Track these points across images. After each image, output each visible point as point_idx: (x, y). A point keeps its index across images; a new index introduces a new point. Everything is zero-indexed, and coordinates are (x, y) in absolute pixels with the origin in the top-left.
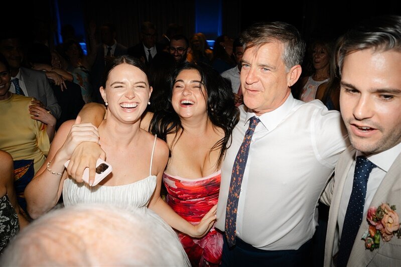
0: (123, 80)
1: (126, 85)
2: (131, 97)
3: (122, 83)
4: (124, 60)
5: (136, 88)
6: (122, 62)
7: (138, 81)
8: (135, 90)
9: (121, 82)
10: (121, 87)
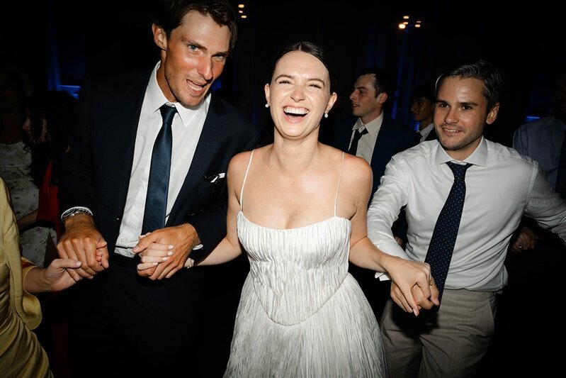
0: (293, 74)
1: (295, 82)
2: (297, 97)
3: (290, 77)
4: (300, 48)
5: (308, 88)
6: (297, 49)
7: (313, 78)
8: (306, 90)
9: (289, 74)
10: (289, 83)
